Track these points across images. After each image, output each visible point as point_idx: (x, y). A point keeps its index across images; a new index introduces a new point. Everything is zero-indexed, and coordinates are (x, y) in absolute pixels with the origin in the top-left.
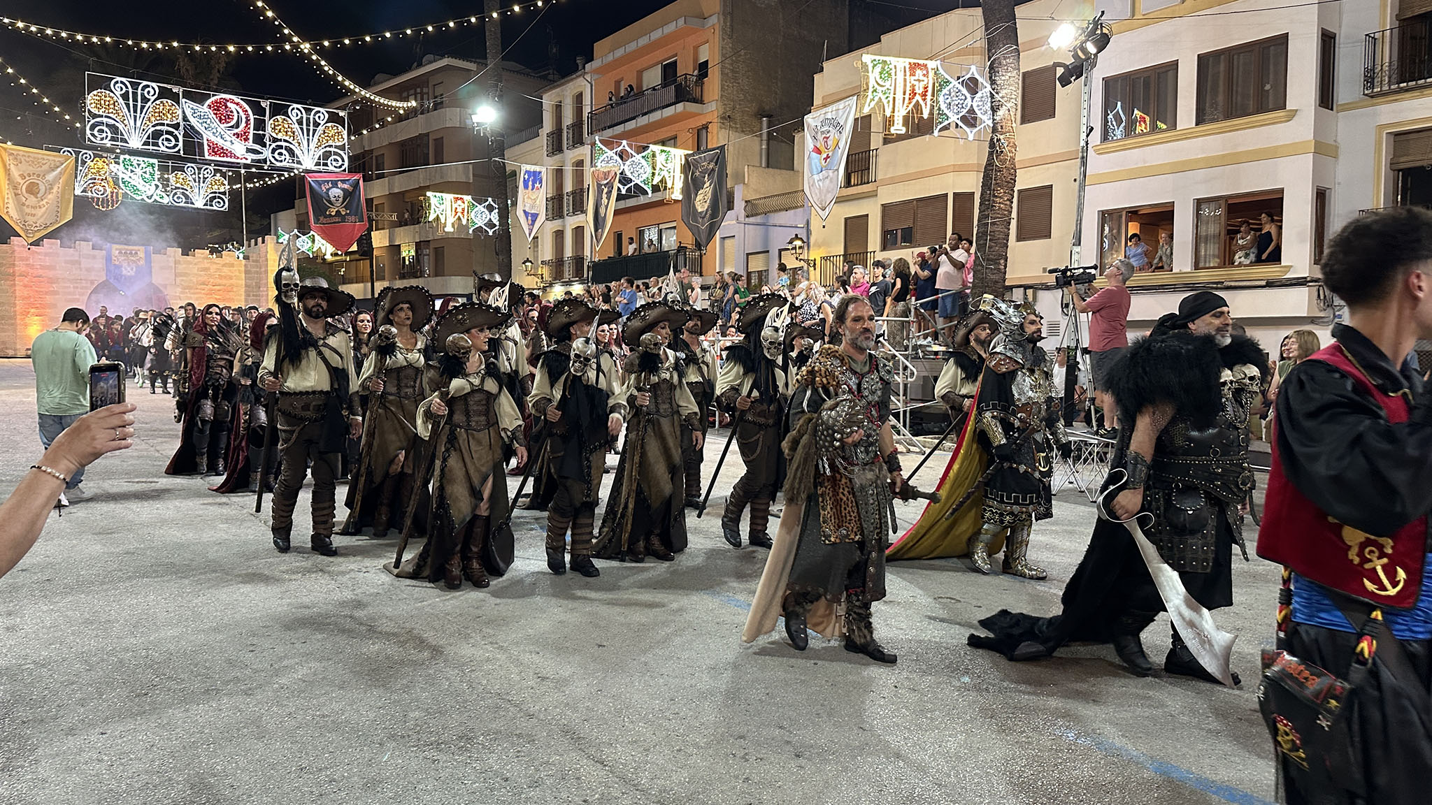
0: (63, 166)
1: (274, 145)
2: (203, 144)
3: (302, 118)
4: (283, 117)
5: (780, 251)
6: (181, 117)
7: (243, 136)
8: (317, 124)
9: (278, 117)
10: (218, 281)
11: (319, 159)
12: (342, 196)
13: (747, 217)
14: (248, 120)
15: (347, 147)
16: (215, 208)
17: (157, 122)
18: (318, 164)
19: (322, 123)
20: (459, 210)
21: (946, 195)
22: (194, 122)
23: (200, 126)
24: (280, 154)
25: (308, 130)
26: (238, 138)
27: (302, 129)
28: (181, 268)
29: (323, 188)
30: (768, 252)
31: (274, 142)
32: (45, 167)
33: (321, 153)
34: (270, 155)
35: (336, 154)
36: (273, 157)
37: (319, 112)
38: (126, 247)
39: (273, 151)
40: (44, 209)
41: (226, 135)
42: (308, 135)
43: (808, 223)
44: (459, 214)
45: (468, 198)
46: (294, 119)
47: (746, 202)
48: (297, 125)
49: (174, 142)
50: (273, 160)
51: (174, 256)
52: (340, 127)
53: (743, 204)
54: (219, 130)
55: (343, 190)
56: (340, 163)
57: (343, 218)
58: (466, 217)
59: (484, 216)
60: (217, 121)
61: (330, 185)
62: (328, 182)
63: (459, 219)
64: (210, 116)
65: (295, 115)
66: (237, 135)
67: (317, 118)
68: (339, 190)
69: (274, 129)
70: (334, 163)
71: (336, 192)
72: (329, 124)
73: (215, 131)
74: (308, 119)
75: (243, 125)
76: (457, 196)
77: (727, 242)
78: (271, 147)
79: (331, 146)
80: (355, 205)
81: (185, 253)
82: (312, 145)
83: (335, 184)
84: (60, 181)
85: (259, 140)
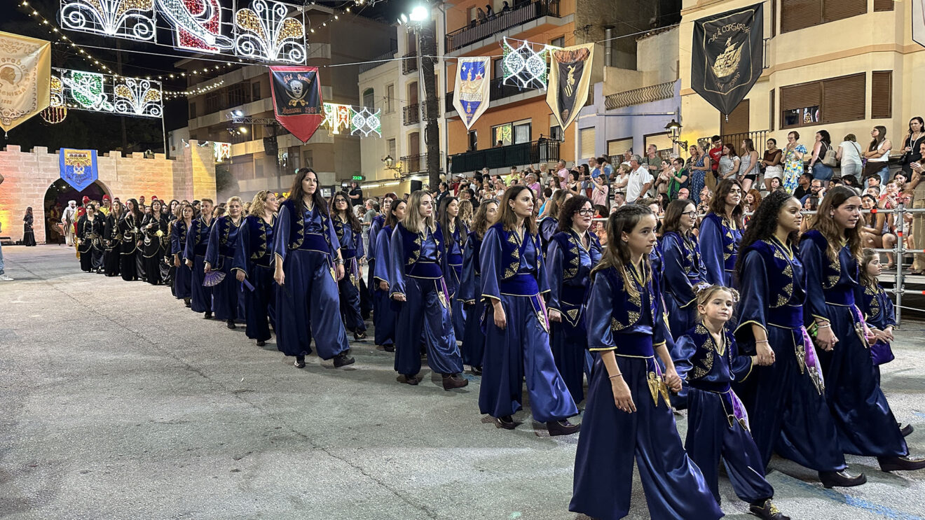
0: (38, 52)
1: (241, 36)
2: (175, 32)
3: (265, 11)
4: (248, 10)
5: (645, 137)
6: (153, 5)
7: (212, 27)
8: (278, 17)
9: (244, 9)
10: (152, 178)
11: (281, 51)
12: (301, 88)
13: (607, 109)
14: (217, 11)
15: (305, 41)
16: (152, 115)
17: (130, 9)
18: (280, 56)
19: (283, 17)
20: (343, 116)
21: (864, 74)
22: (166, 10)
23: (172, 15)
24: (247, 45)
25: (271, 23)
26: (208, 28)
27: (265, 22)
28: (121, 167)
29: (285, 80)
30: (632, 138)
31: (240, 34)
32: (20, 52)
33: (282, 45)
34: (238, 46)
35: (295, 46)
36: (241, 48)
37: (279, 6)
38: (76, 151)
39: (241, 42)
40: (20, 96)
41: (196, 25)
42: (271, 28)
43: (679, 110)
44: (343, 120)
45: (349, 107)
46: (258, 12)
47: (606, 97)
48: (260, 19)
49: (147, 31)
50: (240, 51)
51: (116, 158)
52: (298, 21)
53: (604, 99)
54: (190, 20)
55: (303, 82)
56: (300, 56)
57: (303, 109)
58: (348, 122)
59: (362, 121)
60: (188, 10)
61: (291, 78)
62: (289, 74)
63: (343, 124)
64: (181, 6)
65: (259, 8)
66: (207, 26)
67: (278, 11)
68: (299, 83)
69: (240, 21)
70: (294, 56)
71: (296, 84)
72: (289, 18)
73: (186, 21)
74: (270, 13)
75: (212, 16)
76: (341, 105)
77: (585, 133)
78: (239, 38)
79: (290, 40)
80: (313, 96)
81: (123, 155)
82: (275, 39)
83: (295, 76)
84: (36, 67)
85: (227, 30)
